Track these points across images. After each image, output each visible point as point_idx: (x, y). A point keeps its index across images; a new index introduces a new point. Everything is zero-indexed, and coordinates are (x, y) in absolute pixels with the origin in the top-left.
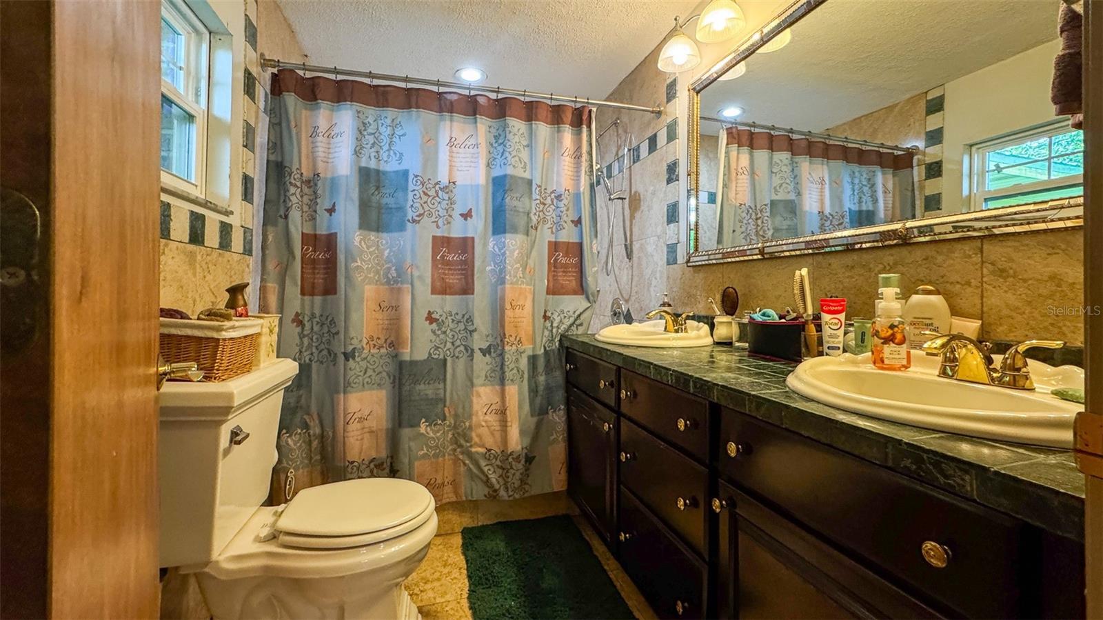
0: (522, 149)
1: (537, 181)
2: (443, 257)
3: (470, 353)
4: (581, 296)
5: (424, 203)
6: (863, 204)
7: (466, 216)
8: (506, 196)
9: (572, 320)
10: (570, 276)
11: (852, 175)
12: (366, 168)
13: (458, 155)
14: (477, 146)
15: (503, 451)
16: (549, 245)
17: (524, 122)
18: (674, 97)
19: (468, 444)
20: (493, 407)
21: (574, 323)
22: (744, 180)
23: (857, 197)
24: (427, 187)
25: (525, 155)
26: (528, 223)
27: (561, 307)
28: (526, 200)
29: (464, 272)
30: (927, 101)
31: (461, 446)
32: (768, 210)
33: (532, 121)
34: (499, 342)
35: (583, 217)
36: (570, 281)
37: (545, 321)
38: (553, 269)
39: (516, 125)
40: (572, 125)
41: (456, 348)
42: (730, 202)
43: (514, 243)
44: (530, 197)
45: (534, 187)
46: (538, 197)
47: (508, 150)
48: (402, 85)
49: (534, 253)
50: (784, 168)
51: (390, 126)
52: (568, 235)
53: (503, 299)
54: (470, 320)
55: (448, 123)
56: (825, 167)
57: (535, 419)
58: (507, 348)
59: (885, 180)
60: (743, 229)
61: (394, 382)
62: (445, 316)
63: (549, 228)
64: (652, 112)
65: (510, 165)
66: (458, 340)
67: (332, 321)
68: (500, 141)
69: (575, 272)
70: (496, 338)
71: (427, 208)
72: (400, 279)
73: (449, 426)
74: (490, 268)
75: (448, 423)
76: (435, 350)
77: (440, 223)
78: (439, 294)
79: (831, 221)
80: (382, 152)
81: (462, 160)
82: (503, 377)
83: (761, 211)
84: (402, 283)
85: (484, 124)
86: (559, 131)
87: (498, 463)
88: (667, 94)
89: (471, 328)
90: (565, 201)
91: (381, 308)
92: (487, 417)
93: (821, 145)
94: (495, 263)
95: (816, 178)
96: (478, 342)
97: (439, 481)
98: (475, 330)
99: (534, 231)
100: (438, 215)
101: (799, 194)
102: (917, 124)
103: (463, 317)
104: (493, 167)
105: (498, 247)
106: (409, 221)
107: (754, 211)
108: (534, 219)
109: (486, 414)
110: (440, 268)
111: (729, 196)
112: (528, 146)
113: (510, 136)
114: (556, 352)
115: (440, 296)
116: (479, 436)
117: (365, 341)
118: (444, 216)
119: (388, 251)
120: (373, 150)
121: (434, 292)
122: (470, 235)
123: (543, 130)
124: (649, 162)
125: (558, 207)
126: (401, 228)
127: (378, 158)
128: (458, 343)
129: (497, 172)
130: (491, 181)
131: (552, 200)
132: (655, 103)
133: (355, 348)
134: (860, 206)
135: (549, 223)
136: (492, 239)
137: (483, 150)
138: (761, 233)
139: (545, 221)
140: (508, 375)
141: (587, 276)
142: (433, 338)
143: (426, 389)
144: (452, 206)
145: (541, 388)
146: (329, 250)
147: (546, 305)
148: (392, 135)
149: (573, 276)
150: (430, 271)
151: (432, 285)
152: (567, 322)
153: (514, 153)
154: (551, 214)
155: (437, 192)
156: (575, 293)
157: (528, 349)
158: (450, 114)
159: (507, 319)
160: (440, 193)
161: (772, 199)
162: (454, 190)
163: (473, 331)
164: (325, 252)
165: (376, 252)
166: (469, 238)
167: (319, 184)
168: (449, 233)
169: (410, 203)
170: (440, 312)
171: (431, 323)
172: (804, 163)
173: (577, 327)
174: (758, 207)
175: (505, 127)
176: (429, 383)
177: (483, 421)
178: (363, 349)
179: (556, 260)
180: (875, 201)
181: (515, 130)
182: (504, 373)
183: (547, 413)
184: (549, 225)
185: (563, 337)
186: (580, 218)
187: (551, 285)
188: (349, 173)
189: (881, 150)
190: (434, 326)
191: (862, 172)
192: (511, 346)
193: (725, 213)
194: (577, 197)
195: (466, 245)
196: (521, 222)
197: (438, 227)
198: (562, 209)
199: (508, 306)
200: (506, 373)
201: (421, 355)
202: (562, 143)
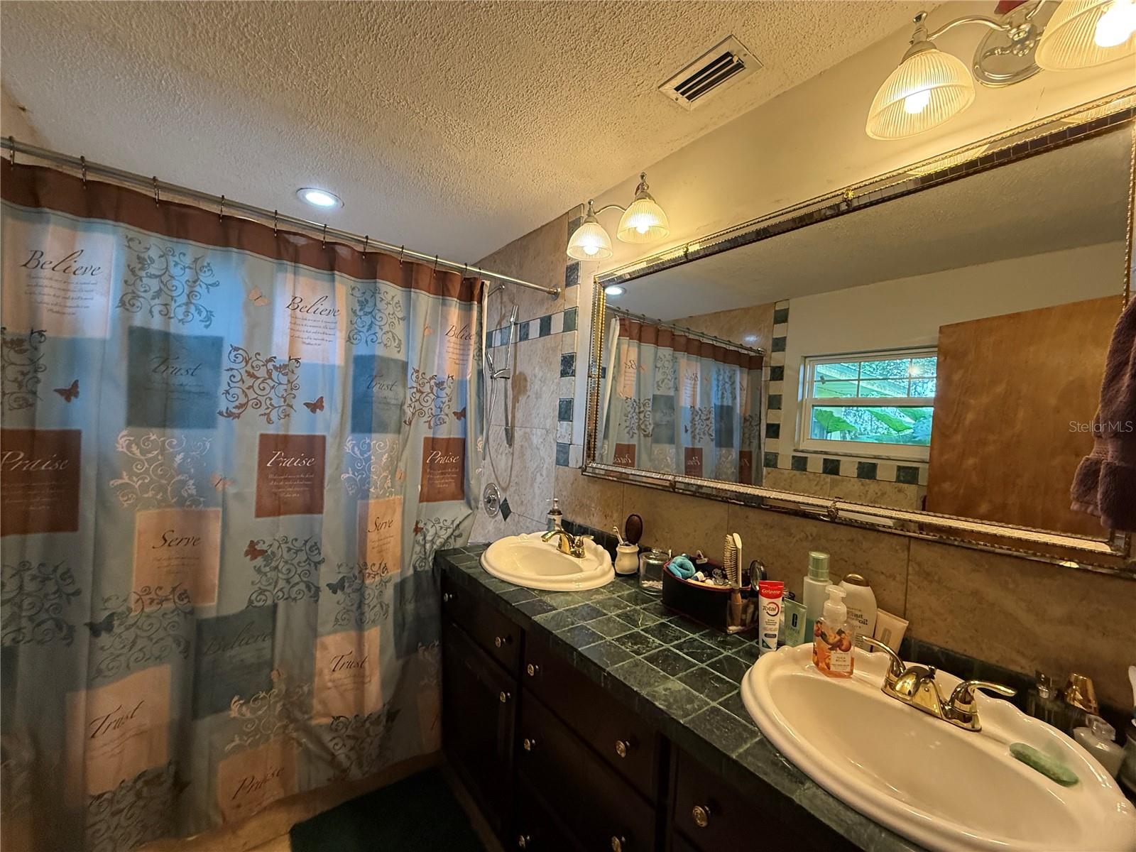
0: (396, 322)
1: (414, 364)
2: (276, 463)
3: (315, 593)
4: (462, 501)
5: (248, 388)
6: (725, 400)
7: (315, 406)
8: (374, 383)
9: (450, 531)
10: (448, 479)
11: (718, 374)
12: (142, 329)
13: (305, 322)
14: (334, 312)
15: (357, 716)
16: (424, 441)
17: (400, 288)
18: (576, 283)
19: (306, 717)
20: (346, 659)
21: (452, 534)
22: (632, 373)
23: (720, 393)
24: (254, 365)
25: (399, 330)
26: (400, 417)
27: (437, 516)
28: (400, 390)
29: (309, 483)
30: (776, 311)
31: (294, 720)
32: (651, 405)
33: (411, 288)
34: (357, 574)
35: (468, 408)
36: (448, 484)
37: (416, 534)
38: (428, 470)
39: (390, 291)
40: (460, 298)
41: (292, 587)
42: (618, 395)
43: (381, 444)
44: (405, 385)
45: (410, 371)
46: (415, 385)
47: (377, 323)
48: (215, 209)
49: (406, 453)
50: (666, 364)
51: (190, 268)
52: (448, 430)
53: (364, 518)
54: (316, 547)
55: (290, 276)
56: (699, 364)
57: (401, 662)
58: (368, 582)
59: (742, 379)
60: (628, 424)
61: (186, 650)
62: (276, 544)
63: (425, 422)
64: (549, 293)
65: (379, 343)
66: (297, 576)
67: (67, 575)
68: (367, 310)
69: (456, 473)
70: (352, 568)
71: (252, 395)
72: (202, 499)
73: (277, 696)
74: (347, 475)
75: (275, 691)
76: (260, 594)
77: (274, 415)
78: (269, 515)
79: (700, 416)
80: (173, 305)
81: (309, 329)
82: (361, 620)
83: (644, 405)
84: (206, 504)
85: (344, 285)
86: (444, 304)
87: (349, 732)
88: (567, 276)
89: (317, 559)
90: (448, 391)
91: (166, 541)
92: (337, 675)
93: (696, 343)
94: (354, 470)
95: (691, 375)
96: (327, 575)
97: (259, 778)
98: (323, 560)
99: (407, 427)
100: (271, 404)
101: (677, 389)
102: (766, 330)
103: (305, 544)
104: (355, 342)
105: (359, 449)
106: (221, 413)
107: (638, 405)
108: (409, 412)
109: (334, 670)
110: (272, 479)
111: (618, 388)
112: (403, 319)
113: (381, 305)
114: (430, 573)
115: (269, 519)
116: (324, 703)
117: (134, 597)
118: (280, 407)
119: (181, 456)
120: (157, 301)
121: (260, 512)
122: (319, 432)
123: (424, 300)
124: (540, 345)
125: (438, 397)
126: (208, 422)
127: (166, 315)
128: (297, 579)
129: (362, 350)
130: (351, 360)
131: (431, 388)
132: (551, 281)
133: (112, 615)
134: (722, 401)
135: (427, 415)
136: (350, 438)
137: (342, 319)
138: (643, 427)
139: (420, 413)
140: (369, 615)
141: (470, 479)
142: (257, 577)
143: (244, 653)
144: (294, 392)
145: (409, 619)
146: (62, 457)
147: (419, 515)
148: (195, 282)
149: (453, 478)
150: (255, 486)
151: (257, 503)
152: (444, 535)
153: (386, 328)
154: (429, 405)
155: (269, 373)
156: (454, 498)
157: (395, 574)
158: (293, 264)
159: (369, 545)
160: (275, 374)
161: (655, 393)
162: (296, 371)
163: (319, 563)
164: (54, 461)
165: (160, 457)
166: (318, 436)
167: (43, 348)
168: (287, 429)
169: (224, 387)
170: (268, 540)
171: (254, 558)
172: (683, 359)
173: (455, 539)
174: (642, 401)
175: (375, 292)
176: (247, 643)
177: (330, 681)
178: (130, 610)
179: (433, 460)
180: (734, 398)
181: (389, 297)
182: (362, 614)
183: (416, 651)
184: (426, 419)
185: (440, 555)
186: (464, 409)
187: (426, 490)
188: (108, 336)
189: (740, 350)
190: (259, 561)
191: (726, 369)
192: (374, 578)
193: (612, 406)
194: (462, 384)
195: (313, 446)
196: (393, 416)
197: (269, 421)
198: (444, 400)
199: (371, 527)
200: (366, 614)
201: (235, 605)
202: (447, 320)
